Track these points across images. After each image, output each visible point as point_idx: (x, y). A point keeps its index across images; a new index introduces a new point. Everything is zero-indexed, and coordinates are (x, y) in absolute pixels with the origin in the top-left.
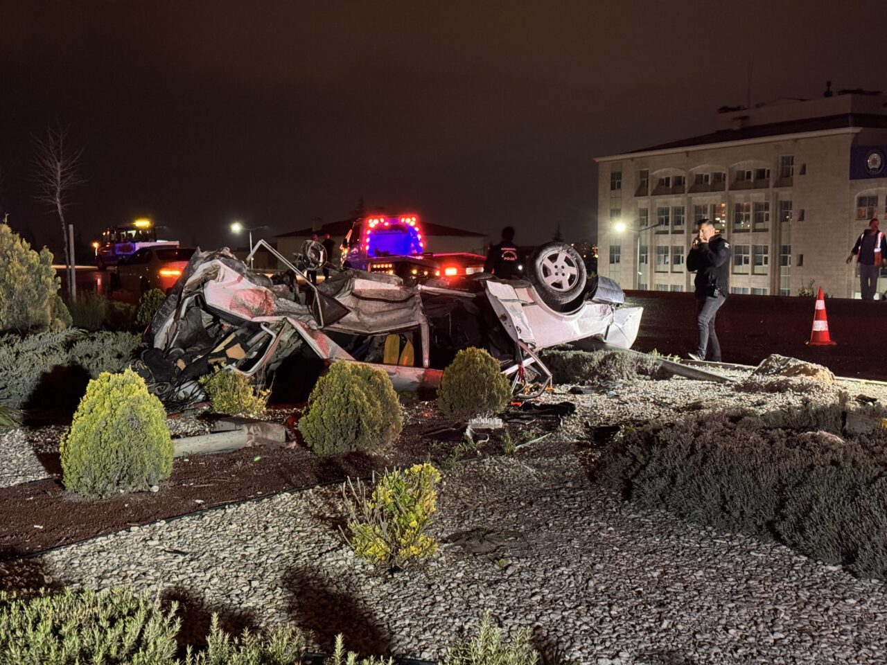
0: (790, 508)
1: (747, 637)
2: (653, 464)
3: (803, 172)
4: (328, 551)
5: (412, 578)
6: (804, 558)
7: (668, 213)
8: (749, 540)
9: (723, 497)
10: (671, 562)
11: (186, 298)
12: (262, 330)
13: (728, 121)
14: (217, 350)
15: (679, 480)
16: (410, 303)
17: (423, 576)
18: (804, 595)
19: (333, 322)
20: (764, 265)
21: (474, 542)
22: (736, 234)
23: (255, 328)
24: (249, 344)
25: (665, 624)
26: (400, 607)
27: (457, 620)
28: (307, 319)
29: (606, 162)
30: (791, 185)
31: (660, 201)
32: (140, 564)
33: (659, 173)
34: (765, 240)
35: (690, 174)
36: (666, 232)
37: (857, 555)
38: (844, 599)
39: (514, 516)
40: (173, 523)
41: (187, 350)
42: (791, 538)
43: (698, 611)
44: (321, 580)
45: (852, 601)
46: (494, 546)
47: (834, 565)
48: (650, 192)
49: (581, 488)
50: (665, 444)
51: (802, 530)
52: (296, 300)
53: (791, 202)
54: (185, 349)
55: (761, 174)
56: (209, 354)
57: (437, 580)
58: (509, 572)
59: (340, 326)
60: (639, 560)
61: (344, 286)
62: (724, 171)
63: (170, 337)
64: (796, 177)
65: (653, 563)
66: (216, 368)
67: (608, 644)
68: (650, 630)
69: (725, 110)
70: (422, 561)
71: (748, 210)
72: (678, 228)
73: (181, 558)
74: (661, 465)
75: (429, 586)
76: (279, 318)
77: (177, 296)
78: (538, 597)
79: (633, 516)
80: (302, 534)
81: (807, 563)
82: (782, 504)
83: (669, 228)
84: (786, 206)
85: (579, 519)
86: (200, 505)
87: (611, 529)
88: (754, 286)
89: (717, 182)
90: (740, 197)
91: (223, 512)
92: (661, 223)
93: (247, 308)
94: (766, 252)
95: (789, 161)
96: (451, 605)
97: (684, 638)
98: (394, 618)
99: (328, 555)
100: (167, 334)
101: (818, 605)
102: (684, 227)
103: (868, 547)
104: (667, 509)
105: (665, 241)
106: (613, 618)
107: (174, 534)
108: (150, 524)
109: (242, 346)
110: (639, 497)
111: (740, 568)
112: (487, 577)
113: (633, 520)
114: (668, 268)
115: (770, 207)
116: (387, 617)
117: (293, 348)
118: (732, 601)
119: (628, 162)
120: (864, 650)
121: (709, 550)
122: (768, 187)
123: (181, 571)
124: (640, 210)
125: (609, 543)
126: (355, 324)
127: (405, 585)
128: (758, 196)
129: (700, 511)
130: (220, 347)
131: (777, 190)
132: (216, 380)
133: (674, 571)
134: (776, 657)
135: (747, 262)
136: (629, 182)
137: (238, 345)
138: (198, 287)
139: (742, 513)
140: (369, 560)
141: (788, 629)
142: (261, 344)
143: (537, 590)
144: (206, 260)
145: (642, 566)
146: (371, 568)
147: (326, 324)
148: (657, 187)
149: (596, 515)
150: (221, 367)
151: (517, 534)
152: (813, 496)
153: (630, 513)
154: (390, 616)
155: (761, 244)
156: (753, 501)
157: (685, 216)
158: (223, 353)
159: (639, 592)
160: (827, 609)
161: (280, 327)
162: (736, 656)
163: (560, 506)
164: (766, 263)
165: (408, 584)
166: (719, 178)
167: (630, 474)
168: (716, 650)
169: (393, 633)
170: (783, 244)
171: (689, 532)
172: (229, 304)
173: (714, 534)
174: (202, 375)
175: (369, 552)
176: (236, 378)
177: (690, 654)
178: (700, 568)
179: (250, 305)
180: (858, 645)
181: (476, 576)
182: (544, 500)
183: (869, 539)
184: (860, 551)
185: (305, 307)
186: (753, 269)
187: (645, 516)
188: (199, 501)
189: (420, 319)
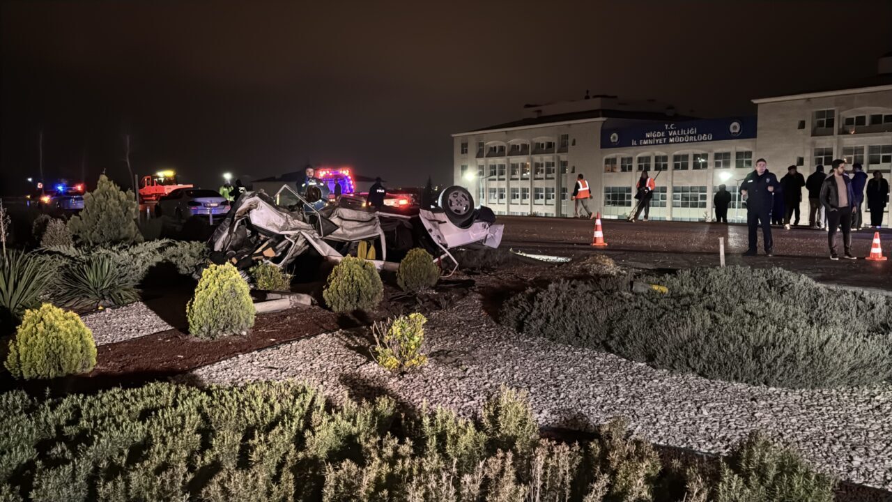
0: (616, 333)
1: (606, 401)
2: (535, 312)
3: (574, 144)
4: (361, 365)
5: (415, 377)
6: (624, 360)
7: (495, 168)
8: (592, 352)
9: (577, 328)
10: (555, 363)
11: (237, 220)
12: (285, 239)
13: (531, 113)
14: (257, 252)
15: (552, 319)
16: (373, 222)
17: (421, 376)
18: (630, 378)
19: (328, 234)
20: (552, 200)
21: (442, 357)
22: (536, 181)
23: (282, 238)
24: (277, 247)
25: (562, 396)
26: (413, 392)
27: (448, 398)
28: (312, 232)
29: (458, 137)
30: (567, 152)
31: (492, 161)
32: (252, 375)
33: (490, 143)
34: (552, 184)
35: (509, 145)
36: (495, 180)
37: (656, 357)
38: (652, 380)
39: (460, 342)
40: (262, 352)
41: (238, 252)
42: (617, 349)
43: (577, 389)
44: (363, 380)
45: (656, 381)
46: (454, 359)
47: (642, 363)
48: (485, 155)
49: (491, 327)
50: (541, 300)
51: (624, 344)
52: (304, 220)
53: (567, 162)
54: (236, 251)
55: (550, 145)
56: (251, 254)
57: (429, 378)
58: (468, 372)
59: (332, 236)
60: (537, 364)
61: (332, 212)
62: (528, 143)
63: (226, 244)
64: (570, 147)
65: (545, 365)
66: (260, 262)
67: (534, 407)
68: (554, 399)
69: (528, 106)
70: (418, 368)
71: (542, 166)
72: (502, 177)
73: (274, 371)
74: (540, 312)
75: (426, 381)
76: (296, 232)
77: (230, 219)
78: (488, 385)
79: (526, 341)
80: (342, 356)
81: (627, 363)
82: (610, 331)
83: (496, 177)
84: (564, 164)
85: (497, 343)
86: (273, 342)
87: (516, 348)
88: (547, 212)
89: (524, 150)
90: (537, 158)
91: (290, 345)
92: (491, 174)
93: (276, 226)
94: (553, 192)
95: (566, 137)
96: (442, 391)
97: (574, 402)
98: (412, 398)
99: (363, 366)
100: (224, 242)
101: (638, 384)
102: (505, 176)
103: (662, 352)
104: (544, 337)
105: (494, 185)
106: (533, 394)
107: (265, 358)
108: (249, 352)
109: (273, 249)
110: (528, 330)
111: (592, 366)
112: (457, 375)
113: (526, 342)
114: (496, 201)
115: (555, 165)
116: (407, 398)
117: (303, 250)
118: (593, 383)
119: (472, 137)
120: (669, 405)
121: (573, 358)
122: (554, 152)
123: (278, 378)
124: (479, 166)
125: (517, 356)
126: (340, 235)
127: (412, 381)
128: (547, 158)
129: (564, 337)
130: (259, 250)
131: (559, 154)
132: (260, 270)
133: (557, 369)
134: (624, 410)
135: (542, 197)
136: (472, 149)
137: (270, 249)
138: (245, 213)
139: (588, 337)
140: (387, 368)
141: (626, 396)
142: (284, 248)
143: (487, 381)
144: (250, 197)
145: (539, 366)
146: (389, 372)
147: (325, 236)
148: (489, 152)
149: (506, 341)
150: (262, 262)
151: (465, 353)
152: (629, 326)
153: (524, 339)
154: (409, 398)
155: (550, 187)
156: (594, 330)
157: (506, 170)
158: (261, 253)
159: (542, 381)
160: (644, 385)
161: (297, 238)
162: (603, 410)
163: (484, 337)
164: (553, 198)
165: (414, 380)
166: (525, 147)
167: (521, 318)
168: (592, 407)
169: (414, 406)
170: (563, 186)
171: (559, 349)
172: (265, 223)
173: (573, 349)
174: (250, 267)
175: (388, 363)
176: (272, 268)
177: (580, 410)
178: (571, 367)
179: (278, 224)
180: (665, 403)
181: (451, 374)
182: (473, 333)
183: (662, 347)
184: (658, 354)
185: (310, 225)
186: (546, 202)
187: (533, 341)
188: (273, 340)
189: (380, 232)
